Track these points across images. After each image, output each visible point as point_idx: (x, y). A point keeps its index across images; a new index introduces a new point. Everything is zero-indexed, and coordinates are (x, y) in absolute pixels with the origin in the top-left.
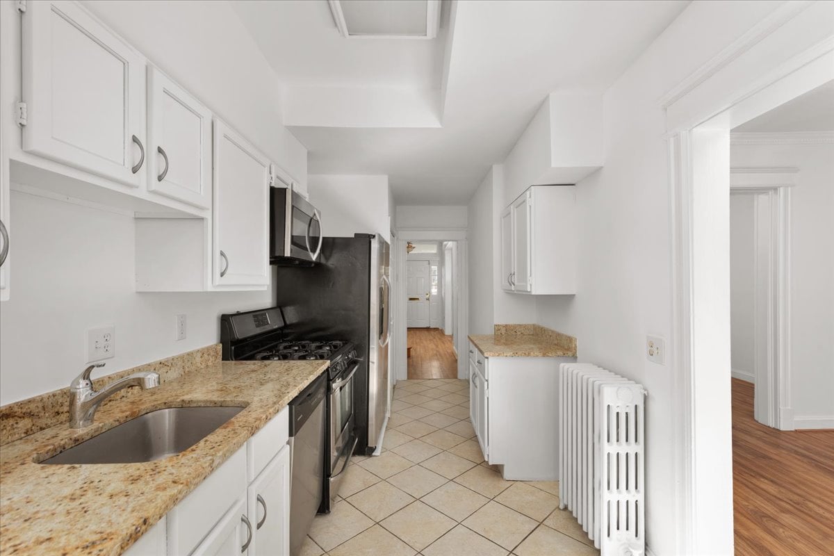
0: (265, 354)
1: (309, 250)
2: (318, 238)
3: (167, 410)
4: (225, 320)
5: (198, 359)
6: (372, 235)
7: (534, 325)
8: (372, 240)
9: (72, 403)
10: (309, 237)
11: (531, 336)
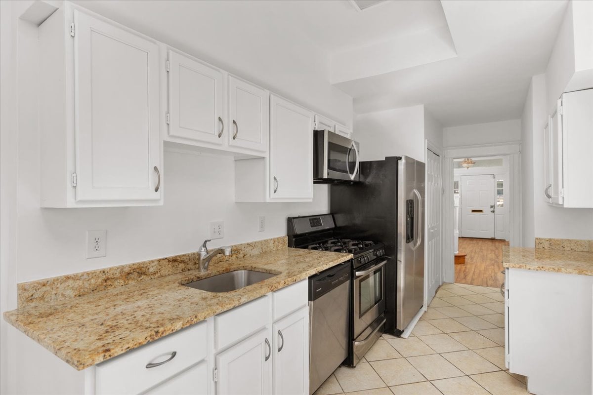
0: (315, 246)
1: (349, 172)
2: (354, 163)
3: (243, 271)
4: (290, 221)
5: (271, 244)
6: (399, 157)
7: (589, 241)
8: (399, 161)
9: (199, 259)
10: (349, 162)
11: (585, 254)
